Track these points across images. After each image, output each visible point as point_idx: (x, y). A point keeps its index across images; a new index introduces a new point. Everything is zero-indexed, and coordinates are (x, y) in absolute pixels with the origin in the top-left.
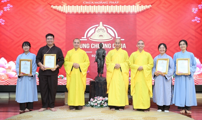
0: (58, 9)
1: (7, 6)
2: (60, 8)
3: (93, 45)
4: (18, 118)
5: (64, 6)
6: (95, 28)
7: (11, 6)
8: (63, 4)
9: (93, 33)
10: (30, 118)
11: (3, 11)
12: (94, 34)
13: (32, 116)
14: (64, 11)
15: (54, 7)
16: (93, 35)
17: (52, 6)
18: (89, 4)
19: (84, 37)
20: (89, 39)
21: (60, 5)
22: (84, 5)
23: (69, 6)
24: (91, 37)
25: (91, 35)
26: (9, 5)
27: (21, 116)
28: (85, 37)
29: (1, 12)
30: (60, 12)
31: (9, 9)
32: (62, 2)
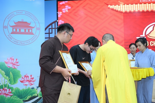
0: (115, 8)
1: (66, 8)
2: (117, 7)
3: (152, 42)
5: (121, 5)
6: (153, 26)
7: (70, 8)
8: (120, 3)
9: (151, 30)
11: (61, 13)
12: (152, 32)
14: (121, 10)
15: (111, 7)
16: (151, 33)
17: (109, 6)
18: (146, 2)
19: (143, 35)
20: (148, 37)
21: (117, 4)
22: (141, 4)
23: (126, 5)
24: (149, 35)
25: (150, 33)
26: (67, 6)
28: (144, 35)
29: (60, 14)
30: (117, 11)
31: (68, 10)
32: (119, 1)
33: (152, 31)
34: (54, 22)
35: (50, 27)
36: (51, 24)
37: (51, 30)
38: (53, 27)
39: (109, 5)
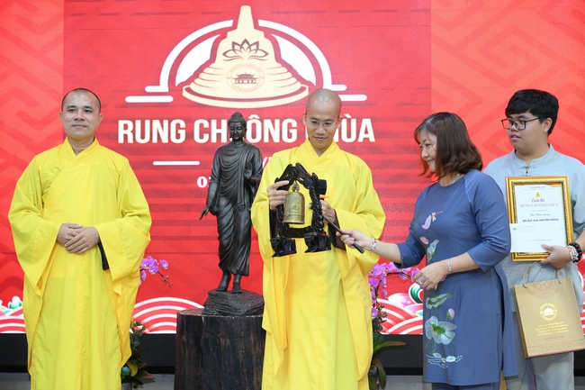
3: (201, 125)
9: (203, 62)
12: (207, 70)
16: (202, 75)
19: (158, 83)
24: (192, 86)
28: (163, 86)
33: (207, 64)
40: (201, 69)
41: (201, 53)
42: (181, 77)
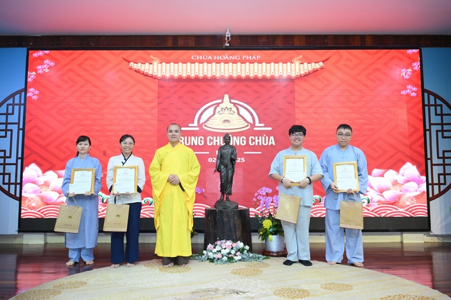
0: (142, 70)
1: (44, 64)
2: (147, 67)
3: (210, 138)
4: (54, 287)
5: (155, 63)
7: (52, 64)
8: (153, 60)
9: (210, 115)
10: (81, 288)
11: (35, 74)
12: (212, 118)
13: (86, 283)
14: (154, 74)
15: (135, 66)
16: (210, 120)
18: (203, 60)
19: (193, 123)
20: (204, 127)
21: (147, 62)
22: (193, 62)
23: (164, 64)
24: (206, 124)
25: (208, 120)
26: (47, 61)
27: (61, 283)
28: (196, 124)
29: (32, 75)
30: (146, 75)
31: (48, 69)
32: (151, 56)
33: (212, 116)
34: (19, 92)
35: (10, 101)
36: (13, 96)
37: (10, 107)
38: (17, 101)
39: (132, 63)
40: (210, 118)
41: (210, 112)
42: (202, 121)
